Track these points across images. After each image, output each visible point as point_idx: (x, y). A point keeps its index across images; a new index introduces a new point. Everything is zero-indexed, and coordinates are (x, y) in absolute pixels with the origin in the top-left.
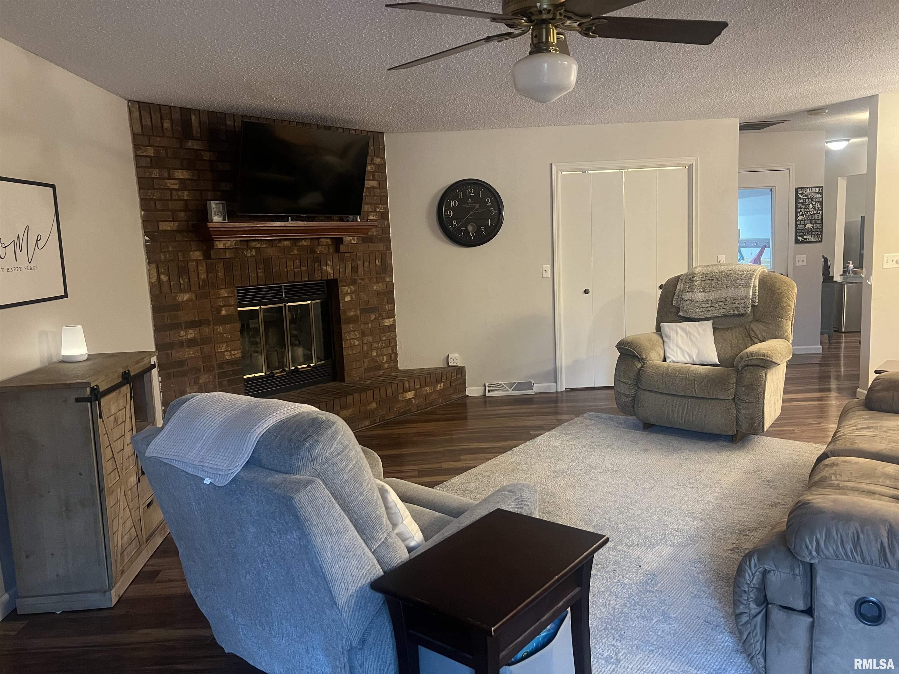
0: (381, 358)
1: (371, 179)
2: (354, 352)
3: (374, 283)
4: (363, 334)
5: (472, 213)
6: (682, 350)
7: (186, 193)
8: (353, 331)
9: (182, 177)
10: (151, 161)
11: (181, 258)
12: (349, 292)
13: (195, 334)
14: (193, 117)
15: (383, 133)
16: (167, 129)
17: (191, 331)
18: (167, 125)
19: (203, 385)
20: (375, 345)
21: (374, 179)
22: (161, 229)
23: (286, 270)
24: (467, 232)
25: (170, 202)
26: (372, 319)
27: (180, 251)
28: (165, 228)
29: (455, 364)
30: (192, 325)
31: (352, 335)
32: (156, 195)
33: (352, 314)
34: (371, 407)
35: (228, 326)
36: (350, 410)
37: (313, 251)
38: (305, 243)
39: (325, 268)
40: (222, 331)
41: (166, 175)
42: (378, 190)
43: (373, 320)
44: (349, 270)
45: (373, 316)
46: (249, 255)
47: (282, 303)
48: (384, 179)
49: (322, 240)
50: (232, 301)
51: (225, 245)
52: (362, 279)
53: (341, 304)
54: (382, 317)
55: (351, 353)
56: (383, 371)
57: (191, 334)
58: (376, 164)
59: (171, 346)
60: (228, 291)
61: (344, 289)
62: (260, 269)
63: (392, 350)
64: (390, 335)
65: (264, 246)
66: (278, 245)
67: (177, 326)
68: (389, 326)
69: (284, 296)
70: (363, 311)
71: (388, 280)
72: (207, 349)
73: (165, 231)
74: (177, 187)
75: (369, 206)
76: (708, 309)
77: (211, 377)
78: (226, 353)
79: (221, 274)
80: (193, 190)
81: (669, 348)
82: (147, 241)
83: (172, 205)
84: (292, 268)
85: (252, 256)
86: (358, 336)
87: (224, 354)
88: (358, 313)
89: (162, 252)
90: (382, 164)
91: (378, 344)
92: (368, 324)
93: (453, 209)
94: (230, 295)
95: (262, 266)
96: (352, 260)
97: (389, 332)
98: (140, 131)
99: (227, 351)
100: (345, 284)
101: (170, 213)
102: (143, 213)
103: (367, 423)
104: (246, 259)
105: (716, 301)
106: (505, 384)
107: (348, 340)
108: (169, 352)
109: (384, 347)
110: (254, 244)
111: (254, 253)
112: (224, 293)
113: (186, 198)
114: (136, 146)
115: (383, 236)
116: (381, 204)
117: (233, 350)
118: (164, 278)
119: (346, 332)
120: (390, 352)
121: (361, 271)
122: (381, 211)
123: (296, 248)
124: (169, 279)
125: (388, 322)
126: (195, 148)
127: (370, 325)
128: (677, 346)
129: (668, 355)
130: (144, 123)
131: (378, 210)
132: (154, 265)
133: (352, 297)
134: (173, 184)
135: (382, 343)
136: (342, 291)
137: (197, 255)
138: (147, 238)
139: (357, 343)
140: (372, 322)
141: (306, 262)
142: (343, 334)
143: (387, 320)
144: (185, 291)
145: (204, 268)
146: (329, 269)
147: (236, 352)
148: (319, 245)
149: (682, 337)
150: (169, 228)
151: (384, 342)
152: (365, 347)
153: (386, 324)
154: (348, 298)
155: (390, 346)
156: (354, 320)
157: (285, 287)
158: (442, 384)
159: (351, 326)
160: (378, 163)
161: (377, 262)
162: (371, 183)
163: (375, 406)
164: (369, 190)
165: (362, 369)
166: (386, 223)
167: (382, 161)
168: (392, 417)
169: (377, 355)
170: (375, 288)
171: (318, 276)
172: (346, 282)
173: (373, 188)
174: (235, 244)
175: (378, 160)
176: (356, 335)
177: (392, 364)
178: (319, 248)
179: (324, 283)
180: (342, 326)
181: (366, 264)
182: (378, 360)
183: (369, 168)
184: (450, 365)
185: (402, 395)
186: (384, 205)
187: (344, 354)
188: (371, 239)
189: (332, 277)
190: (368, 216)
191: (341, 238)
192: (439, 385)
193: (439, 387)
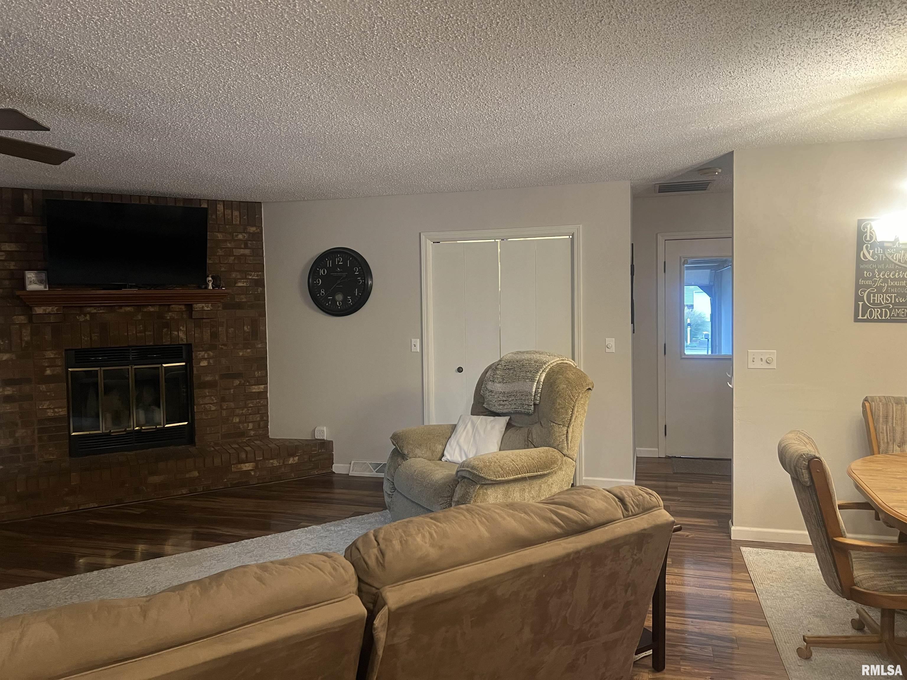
0: (245, 425)
1: (243, 246)
2: (209, 417)
3: (240, 349)
4: (223, 399)
5: (339, 282)
6: (461, 449)
8: (208, 396)
9: (8, 249)
12: (206, 356)
13: (13, 391)
14: (25, 197)
15: (260, 203)
17: (8, 388)
19: (20, 438)
20: (240, 412)
21: (246, 247)
23: (126, 334)
24: (334, 301)
26: (235, 385)
29: (321, 438)
30: (10, 382)
31: (207, 400)
33: (208, 378)
34: (191, 476)
35: (52, 386)
36: (162, 477)
37: (161, 316)
38: (152, 309)
39: (176, 333)
40: (45, 390)
42: (251, 258)
43: (237, 386)
44: (207, 335)
45: (237, 382)
46: (82, 320)
47: (128, 365)
48: (260, 247)
49: (173, 306)
50: (59, 362)
51: (44, 310)
52: (225, 345)
53: (195, 369)
54: (249, 383)
55: (205, 417)
56: (247, 439)
57: (9, 391)
58: (250, 233)
60: (55, 352)
61: (199, 354)
62: (94, 333)
63: (262, 418)
64: (259, 402)
65: (101, 311)
66: (117, 310)
68: (259, 393)
69: (131, 359)
70: (222, 377)
71: (260, 346)
72: (26, 405)
75: (238, 273)
76: (503, 403)
77: (29, 432)
78: (48, 410)
79: (48, 337)
80: (20, 261)
81: (450, 445)
84: (134, 332)
85: (86, 321)
86: (215, 401)
87: (46, 412)
88: (217, 378)
90: (258, 233)
91: (243, 410)
92: (230, 389)
93: (322, 277)
94: (57, 356)
95: (97, 330)
97: (258, 399)
99: (50, 408)
100: (201, 349)
104: (79, 323)
105: (510, 394)
106: (371, 464)
107: (202, 404)
109: (250, 414)
110: (89, 309)
111: (88, 317)
112: (50, 354)
113: (12, 268)
115: (257, 302)
116: (254, 271)
117: (57, 408)
119: (199, 397)
120: (258, 419)
121: (223, 337)
122: (254, 278)
123: (141, 313)
125: (256, 389)
126: (26, 223)
127: (232, 391)
128: (458, 443)
129: (445, 453)
131: (250, 277)
133: (209, 363)
135: (249, 410)
136: (196, 356)
137: (21, 319)
139: (213, 408)
140: (235, 388)
141: (152, 327)
142: (195, 398)
143: (256, 387)
144: (5, 352)
145: (29, 331)
146: (181, 335)
147: (60, 410)
148: (169, 311)
149: (467, 433)
151: (250, 409)
152: (224, 413)
153: (254, 391)
154: (204, 363)
155: (259, 413)
156: (212, 385)
157: (132, 350)
158: (297, 458)
159: (207, 392)
160: (251, 232)
161: (245, 328)
162: (242, 251)
163: (197, 474)
164: (239, 257)
165: (220, 435)
166: (260, 289)
167: (258, 230)
168: (221, 487)
169: (240, 422)
170: (241, 354)
171: (166, 341)
172: (202, 347)
173: (244, 255)
174: (57, 310)
175: (253, 229)
176: (213, 400)
177: (260, 432)
178: (170, 314)
179: (182, 347)
180: (195, 391)
181: (231, 330)
182: (241, 427)
183: (240, 236)
184: (316, 438)
185: (235, 466)
186: (258, 272)
187: (196, 418)
188: (239, 306)
189: (185, 342)
190: (236, 283)
191: (191, 305)
192: (291, 459)
193: (291, 461)
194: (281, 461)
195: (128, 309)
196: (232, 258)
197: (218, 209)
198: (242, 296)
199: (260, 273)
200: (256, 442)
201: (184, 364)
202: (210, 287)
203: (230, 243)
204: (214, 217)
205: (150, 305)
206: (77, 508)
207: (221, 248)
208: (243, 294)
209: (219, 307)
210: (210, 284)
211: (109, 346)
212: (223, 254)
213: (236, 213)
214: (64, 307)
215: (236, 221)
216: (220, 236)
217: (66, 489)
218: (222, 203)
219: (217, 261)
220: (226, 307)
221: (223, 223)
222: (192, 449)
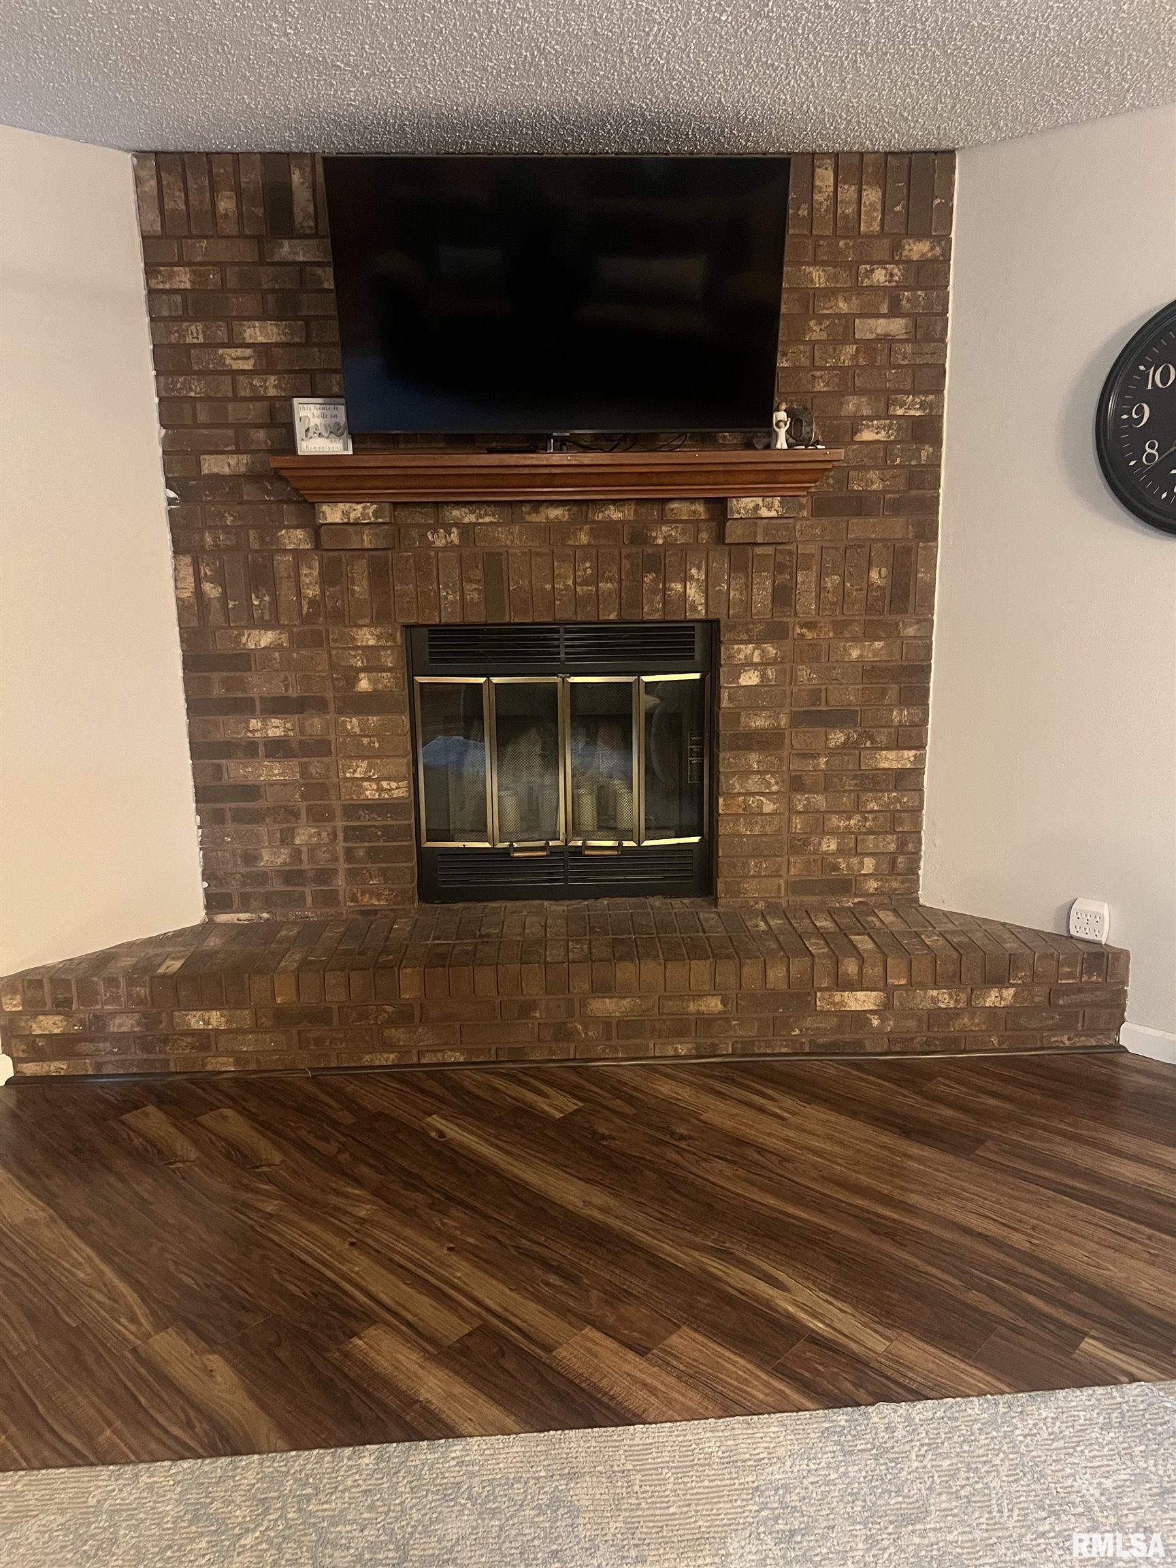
0: (855, 860)
1: (884, 309)
2: (757, 830)
3: (854, 639)
4: (797, 784)
7: (272, 380)
8: (758, 772)
9: (261, 339)
10: (184, 301)
11: (255, 545)
12: (756, 659)
13: (286, 730)
14: (296, 177)
15: (951, 153)
16: (226, 216)
17: (275, 722)
18: (226, 204)
19: (304, 849)
20: (840, 821)
21: (895, 311)
22: (205, 471)
23: (548, 587)
25: (230, 406)
26: (832, 745)
27: (252, 527)
28: (215, 470)
29: (1094, 937)
30: (277, 706)
31: (753, 784)
32: (197, 389)
33: (759, 722)
34: (703, 1008)
35: (373, 720)
36: (625, 1002)
37: (639, 537)
38: (615, 514)
39: (678, 587)
40: (357, 730)
41: (222, 335)
42: (909, 348)
43: (837, 747)
44: (762, 595)
45: (837, 738)
46: (440, 543)
47: (555, 675)
48: (938, 309)
49: (675, 505)
50: (389, 659)
51: (346, 514)
52: (811, 626)
53: (725, 695)
54: (873, 740)
55: (743, 830)
56: (856, 900)
57: (276, 728)
58: (909, 261)
59: (228, 749)
60: (378, 631)
61: (739, 651)
62: (470, 581)
63: (902, 845)
65: (487, 519)
66: (528, 518)
67: (244, 707)
68: (898, 772)
69: (562, 656)
70: (798, 719)
71: (911, 631)
72: (316, 767)
73: (216, 479)
74: (248, 365)
75: (863, 399)
77: (324, 834)
78: (365, 784)
79: (360, 589)
80: (290, 372)
82: (171, 501)
83: (234, 412)
84: (570, 582)
85: (449, 547)
86: (775, 788)
87: (361, 786)
88: (784, 721)
89: (209, 528)
90: (935, 260)
91: (849, 819)
92: (816, 756)
93: (1154, 397)
94: (383, 642)
95: (478, 574)
96: (779, 568)
97: (896, 789)
98: (158, 227)
99: (369, 779)
100: (745, 637)
101: (231, 433)
102: (164, 431)
103: (682, 1050)
104: (433, 554)
107: (740, 794)
108: (223, 761)
109: (870, 832)
110: (456, 513)
111: (455, 537)
112: (367, 637)
113: (272, 392)
114: (151, 269)
115: (913, 493)
116: (914, 392)
117: (385, 779)
118: (212, 591)
119: (734, 774)
120: (892, 847)
121: (807, 603)
122: (912, 413)
123: (587, 527)
124: (224, 593)
125: (890, 760)
126: (301, 259)
127: (823, 760)
130: (169, 205)
131: (900, 412)
132: (187, 560)
133: (763, 676)
134: (238, 360)
135: (866, 819)
136: (731, 657)
137: (296, 538)
138: (172, 495)
139: (769, 807)
140: (832, 753)
141: (615, 569)
142: (722, 777)
143: (892, 755)
144: (265, 626)
145: (316, 573)
146: (693, 593)
147: (394, 785)
148: (663, 520)
150: (226, 470)
151: (870, 816)
152: (798, 823)
153: (885, 765)
154: (750, 679)
155: (894, 832)
156: (767, 741)
157: (567, 632)
158: (1012, 991)
159: (754, 760)
160: (915, 258)
161: (874, 575)
162: (882, 326)
163: (720, 1007)
164: (868, 347)
165: (782, 882)
166: (926, 451)
167: (938, 250)
168: (784, 1050)
169: (840, 852)
170: (855, 654)
171: (652, 611)
172: (748, 631)
173: (888, 340)
174: (375, 514)
175: (918, 249)
176: (769, 785)
177: (895, 885)
178: (664, 528)
179: (694, 627)
180: (722, 755)
181: (832, 581)
182: (843, 865)
183: (880, 276)
184: (1073, 932)
185: (826, 995)
186: (926, 393)
187: (721, 831)
188: (860, 505)
189: (702, 612)
190: (855, 431)
191: (723, 502)
192: (994, 993)
193: (992, 999)
194: (963, 996)
195: (555, 513)
196: (851, 349)
197: (817, 183)
198: (873, 475)
199: (931, 397)
200: (881, 914)
201: (697, 676)
202: (782, 443)
203: (846, 300)
204: (803, 212)
205: (614, 502)
206: (415, 1060)
207: (820, 318)
208: (874, 468)
209: (802, 507)
210: (782, 432)
211: (507, 620)
212: (824, 336)
213: (872, 195)
214: (395, 504)
215: (871, 224)
216: (818, 277)
217: (390, 1009)
218: (829, 162)
219: (805, 362)
220: (822, 508)
221: (829, 232)
222: (708, 916)
